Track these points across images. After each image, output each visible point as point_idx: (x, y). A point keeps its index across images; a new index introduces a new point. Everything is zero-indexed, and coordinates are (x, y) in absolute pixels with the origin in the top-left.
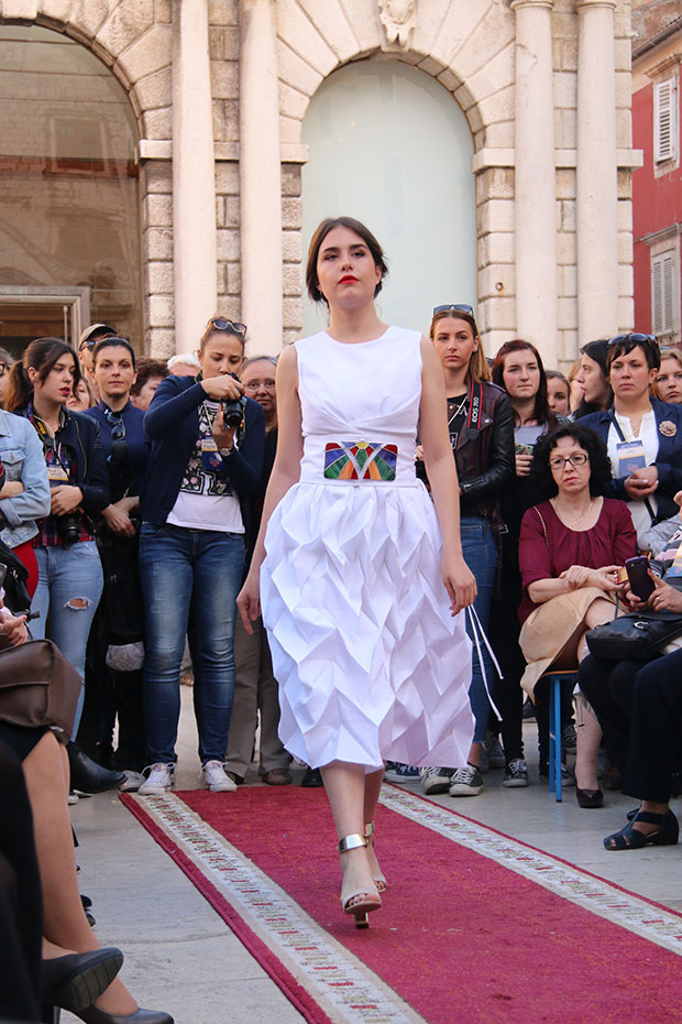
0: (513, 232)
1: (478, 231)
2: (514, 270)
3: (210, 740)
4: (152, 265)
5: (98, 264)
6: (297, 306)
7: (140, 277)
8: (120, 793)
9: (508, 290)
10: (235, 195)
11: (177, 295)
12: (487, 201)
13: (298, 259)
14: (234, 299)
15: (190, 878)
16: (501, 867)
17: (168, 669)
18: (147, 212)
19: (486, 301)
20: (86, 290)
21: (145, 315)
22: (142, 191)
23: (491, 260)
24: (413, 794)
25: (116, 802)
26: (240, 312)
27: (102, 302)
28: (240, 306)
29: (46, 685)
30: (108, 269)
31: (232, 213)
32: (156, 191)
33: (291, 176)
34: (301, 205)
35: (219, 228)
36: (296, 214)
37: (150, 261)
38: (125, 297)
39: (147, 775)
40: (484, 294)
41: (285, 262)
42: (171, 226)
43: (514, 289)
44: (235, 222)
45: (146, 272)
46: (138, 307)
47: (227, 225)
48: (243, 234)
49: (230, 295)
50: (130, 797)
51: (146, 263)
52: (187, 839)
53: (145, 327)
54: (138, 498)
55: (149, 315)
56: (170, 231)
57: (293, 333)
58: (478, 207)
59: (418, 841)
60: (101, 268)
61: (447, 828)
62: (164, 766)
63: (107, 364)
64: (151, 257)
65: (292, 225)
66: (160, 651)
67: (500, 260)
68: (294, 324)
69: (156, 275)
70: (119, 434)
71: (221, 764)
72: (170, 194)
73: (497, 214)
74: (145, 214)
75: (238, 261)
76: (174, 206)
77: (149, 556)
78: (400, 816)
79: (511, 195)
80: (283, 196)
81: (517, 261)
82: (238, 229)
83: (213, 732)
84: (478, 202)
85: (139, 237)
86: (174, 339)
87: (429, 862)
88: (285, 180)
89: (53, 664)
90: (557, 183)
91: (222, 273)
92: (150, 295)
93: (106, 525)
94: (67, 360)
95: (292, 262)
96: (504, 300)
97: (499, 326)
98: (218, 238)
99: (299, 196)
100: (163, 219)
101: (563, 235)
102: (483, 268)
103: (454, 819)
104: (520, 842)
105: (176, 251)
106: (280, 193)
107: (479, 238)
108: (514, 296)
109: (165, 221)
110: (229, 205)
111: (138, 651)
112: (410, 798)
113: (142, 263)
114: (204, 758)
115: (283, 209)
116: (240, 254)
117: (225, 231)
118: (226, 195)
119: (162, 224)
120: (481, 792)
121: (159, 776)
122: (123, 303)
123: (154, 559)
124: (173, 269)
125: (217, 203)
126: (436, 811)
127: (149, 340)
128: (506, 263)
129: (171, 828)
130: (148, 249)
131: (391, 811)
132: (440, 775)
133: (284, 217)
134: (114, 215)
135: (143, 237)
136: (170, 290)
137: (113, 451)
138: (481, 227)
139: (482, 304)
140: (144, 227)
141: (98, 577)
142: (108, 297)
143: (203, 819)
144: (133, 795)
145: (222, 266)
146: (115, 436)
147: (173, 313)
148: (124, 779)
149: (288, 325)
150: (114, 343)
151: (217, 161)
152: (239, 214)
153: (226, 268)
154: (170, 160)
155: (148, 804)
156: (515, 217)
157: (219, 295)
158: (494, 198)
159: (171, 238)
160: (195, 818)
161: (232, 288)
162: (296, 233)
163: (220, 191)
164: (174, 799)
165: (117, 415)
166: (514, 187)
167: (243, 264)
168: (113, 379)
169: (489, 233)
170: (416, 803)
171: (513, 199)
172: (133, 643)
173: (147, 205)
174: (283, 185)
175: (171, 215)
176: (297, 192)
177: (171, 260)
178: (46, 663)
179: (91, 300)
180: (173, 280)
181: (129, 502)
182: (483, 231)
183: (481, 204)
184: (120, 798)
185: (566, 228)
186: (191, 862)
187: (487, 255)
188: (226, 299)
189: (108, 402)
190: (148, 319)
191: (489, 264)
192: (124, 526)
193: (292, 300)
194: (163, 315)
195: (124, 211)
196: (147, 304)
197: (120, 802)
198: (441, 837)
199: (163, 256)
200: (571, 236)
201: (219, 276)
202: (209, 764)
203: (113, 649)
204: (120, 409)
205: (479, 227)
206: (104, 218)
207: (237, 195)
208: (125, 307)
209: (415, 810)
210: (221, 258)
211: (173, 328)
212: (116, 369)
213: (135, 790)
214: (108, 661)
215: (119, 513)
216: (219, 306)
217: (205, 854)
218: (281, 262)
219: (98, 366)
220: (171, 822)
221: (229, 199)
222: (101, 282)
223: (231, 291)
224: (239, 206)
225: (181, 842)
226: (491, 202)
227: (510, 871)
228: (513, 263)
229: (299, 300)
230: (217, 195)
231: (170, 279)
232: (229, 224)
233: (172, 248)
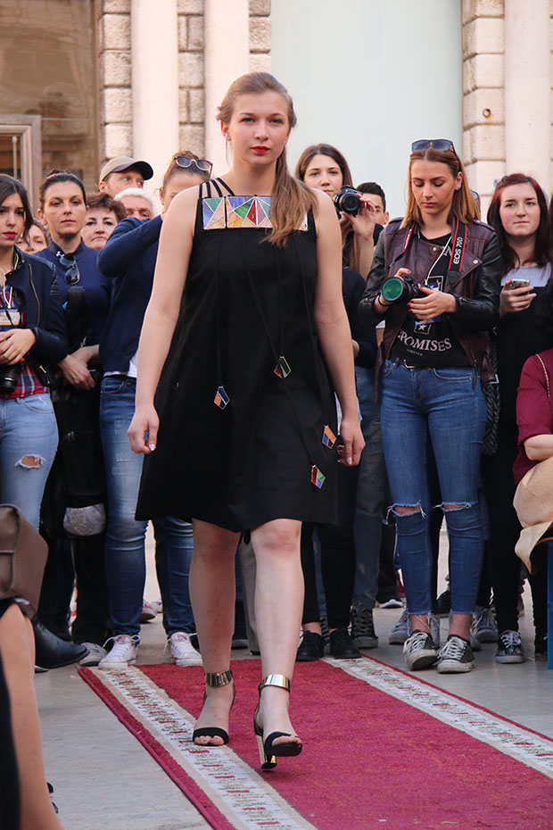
0: (503, 53)
1: (464, 52)
2: (503, 95)
3: (175, 611)
4: (108, 92)
5: (46, 90)
7: (95, 105)
8: (79, 668)
9: (496, 117)
10: (199, 15)
11: (136, 125)
12: (473, 19)
14: (198, 128)
15: (158, 762)
16: (497, 752)
17: (133, 536)
18: (104, 34)
19: (472, 129)
20: (37, 119)
21: (100, 146)
22: (98, 11)
23: (478, 85)
24: (398, 670)
25: (75, 677)
26: (203, 142)
27: (52, 131)
28: (204, 136)
29: (11, 555)
30: (60, 95)
31: (195, 34)
32: (113, 10)
34: (270, 25)
35: (181, 51)
36: (264, 36)
37: (106, 87)
38: (77, 125)
39: (109, 648)
40: (471, 121)
42: (129, 49)
43: (504, 116)
44: (199, 44)
45: (102, 99)
46: (92, 137)
47: (190, 48)
48: (207, 57)
49: (193, 124)
50: (90, 672)
51: (101, 90)
52: (154, 718)
53: (100, 159)
54: (98, 346)
55: (104, 146)
56: (128, 55)
58: (463, 25)
59: (405, 723)
60: (50, 94)
61: (437, 709)
62: (128, 639)
63: (57, 202)
64: (107, 83)
65: (261, 47)
66: (124, 516)
67: (488, 84)
69: (112, 99)
70: (73, 278)
71: (188, 636)
72: (129, 14)
73: (485, 34)
74: (101, 36)
75: (202, 87)
76: (133, 27)
77: (109, 414)
78: (385, 694)
79: (499, 12)
80: (251, 16)
81: (506, 86)
82: (202, 51)
83: (179, 603)
84: (464, 20)
85: (94, 61)
87: (418, 745)
89: (18, 531)
91: (184, 100)
92: (106, 124)
93: (63, 378)
94: (14, 201)
96: (492, 127)
97: (485, 156)
98: (180, 62)
99: (267, 16)
100: (120, 42)
102: (469, 92)
103: (444, 698)
104: (518, 725)
105: (134, 76)
106: (247, 12)
107: (464, 61)
108: (503, 123)
109: (122, 44)
110: (192, 26)
111: (98, 514)
112: (395, 675)
113: (97, 89)
114: (170, 630)
115: (251, 31)
116: (204, 79)
117: (187, 54)
118: (188, 15)
119: (120, 46)
120: (473, 668)
121: (122, 649)
122: (75, 132)
123: (116, 417)
124: (131, 96)
125: (179, 24)
126: (424, 689)
128: (495, 88)
129: (136, 706)
130: (104, 73)
131: (374, 689)
132: (425, 648)
133: (252, 38)
134: (62, 35)
135: (98, 60)
136: (128, 119)
137: (68, 297)
138: (466, 48)
139: (468, 133)
140: (99, 51)
141: (53, 432)
142: (59, 125)
143: (171, 696)
144: (93, 670)
145: (184, 93)
146: (69, 281)
147: (131, 144)
148: (85, 653)
150: (63, 179)
152: (203, 36)
153: (188, 95)
155: (110, 680)
156: (505, 36)
157: (181, 123)
158: (482, 16)
159: (130, 62)
160: (161, 695)
161: (195, 117)
162: (264, 55)
163: (182, 11)
164: (138, 675)
165: (70, 257)
166: (503, 4)
167: (207, 90)
168: (64, 218)
169: (476, 54)
170: (401, 679)
171: (502, 16)
172: (92, 505)
173: (103, 26)
174: (250, 4)
175: (129, 37)
176: (265, 10)
177: (129, 86)
178: (11, 530)
179: (42, 127)
180: (131, 108)
181: (86, 352)
182: (469, 53)
183: (467, 23)
184: (79, 673)
186: (158, 745)
187: (473, 79)
188: (188, 128)
189: (60, 243)
190: (104, 150)
191: (475, 88)
192: (82, 378)
194: (120, 146)
195: (75, 31)
196: (103, 133)
197: (79, 678)
198: (429, 718)
199: (120, 81)
201: (180, 103)
202: (175, 636)
203: (71, 511)
204: (72, 251)
205: (465, 48)
206: (53, 39)
207: (201, 15)
208: (78, 136)
209: (401, 688)
210: (182, 83)
212: (67, 207)
213: (95, 664)
214: (66, 525)
215: (77, 365)
216: (181, 136)
217: (174, 736)
219: (47, 204)
220: (136, 700)
221: (193, 19)
222: (52, 109)
223: (193, 120)
224: (203, 27)
225: (148, 723)
226: (478, 20)
227: (509, 757)
228: (502, 87)
230: (179, 15)
231: (128, 107)
232: (191, 47)
233: (130, 74)
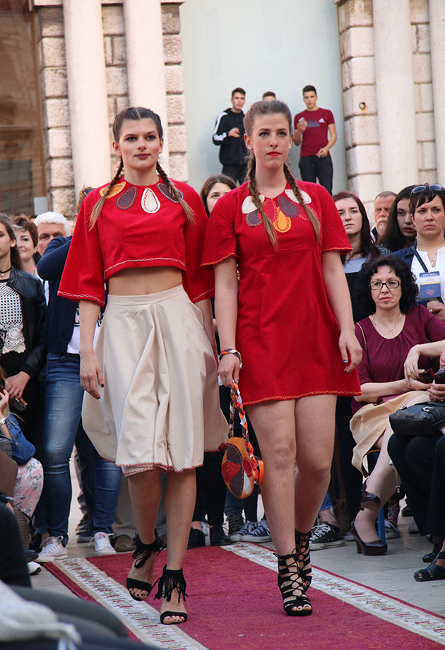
0: (373, 56)
1: (341, 55)
2: (375, 90)
3: (99, 515)
4: (49, 102)
6: (181, 133)
7: (38, 112)
9: (370, 109)
11: (73, 128)
12: (348, 29)
13: (180, 90)
18: (43, 54)
19: (351, 120)
21: (45, 147)
22: (37, 35)
23: (354, 82)
31: (118, 51)
32: (50, 34)
33: (170, 15)
34: (180, 41)
35: (108, 65)
36: (176, 50)
37: (47, 98)
40: (350, 113)
41: (168, 93)
42: (65, 66)
43: (376, 107)
44: (122, 60)
45: (44, 108)
46: (38, 140)
47: (114, 63)
48: (129, 70)
51: (43, 100)
53: (45, 158)
55: (48, 147)
56: (64, 70)
57: (178, 157)
58: (340, 34)
62: (54, 540)
64: (48, 95)
65: (173, 59)
67: (363, 82)
68: (179, 149)
69: (53, 110)
71: (107, 535)
72: (62, 36)
73: (358, 40)
74: (41, 57)
75: (126, 95)
76: (67, 48)
79: (368, 21)
80: (164, 34)
81: (377, 82)
82: (125, 65)
84: (341, 29)
85: (36, 77)
86: (72, 167)
88: (165, 20)
90: (412, 9)
91: (112, 106)
92: (49, 129)
95: (174, 93)
96: (368, 117)
97: (363, 141)
98: (107, 74)
99: (178, 33)
100: (57, 60)
101: (418, 56)
102: (347, 89)
105: (70, 88)
106: (161, 31)
107: (343, 62)
108: (376, 114)
109: (59, 62)
110: (115, 45)
113: (40, 100)
114: (94, 530)
115: (165, 46)
116: (128, 88)
117: (113, 68)
118: (112, 36)
119: (57, 64)
124: (68, 105)
125: (105, 43)
127: (50, 169)
128: (368, 84)
130: (45, 87)
133: (166, 53)
135: (40, 76)
136: (67, 123)
138: (344, 52)
139: (348, 122)
140: (41, 68)
145: (112, 100)
147: (70, 144)
149: (173, 150)
151: (104, 5)
152: (125, 52)
153: (116, 102)
154: (61, 7)
156: (374, 42)
158: (355, 26)
159: (65, 76)
162: (177, 66)
163: (107, 32)
166: (372, 14)
167: (131, 98)
169: (351, 58)
171: (371, 25)
173: (42, 48)
174: (163, 24)
175: (64, 56)
176: (177, 30)
177: (66, 97)
180: (69, 115)
182: (346, 56)
183: (344, 31)
185: (421, 49)
187: (350, 77)
190: (48, 150)
191: (352, 86)
193: (176, 127)
194: (62, 146)
196: (47, 136)
199: (58, 93)
200: (425, 56)
201: (109, 109)
202: (97, 534)
205: (342, 53)
207: (122, 35)
210: (110, 92)
211: (70, 157)
218: (165, 93)
221: (116, 39)
224: (125, 45)
226: (352, 29)
228: (374, 84)
229: (182, 127)
230: (105, 36)
231: (66, 114)
232: (116, 62)
233: (66, 86)
